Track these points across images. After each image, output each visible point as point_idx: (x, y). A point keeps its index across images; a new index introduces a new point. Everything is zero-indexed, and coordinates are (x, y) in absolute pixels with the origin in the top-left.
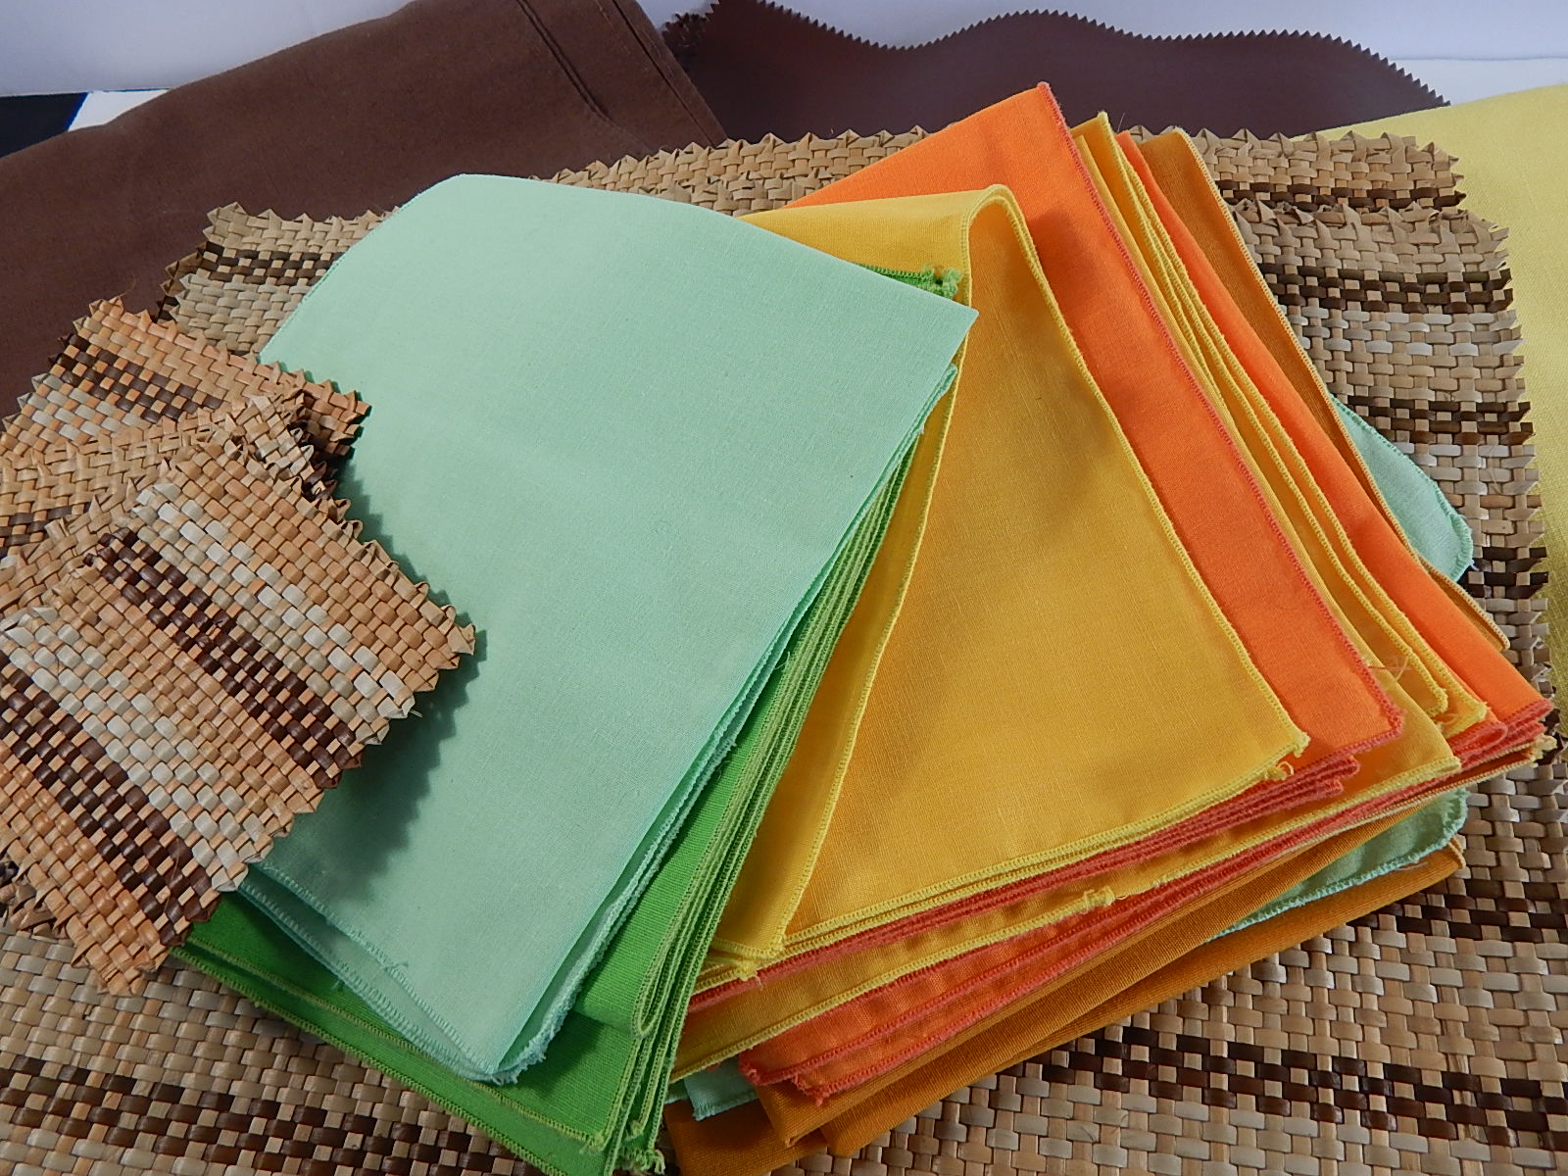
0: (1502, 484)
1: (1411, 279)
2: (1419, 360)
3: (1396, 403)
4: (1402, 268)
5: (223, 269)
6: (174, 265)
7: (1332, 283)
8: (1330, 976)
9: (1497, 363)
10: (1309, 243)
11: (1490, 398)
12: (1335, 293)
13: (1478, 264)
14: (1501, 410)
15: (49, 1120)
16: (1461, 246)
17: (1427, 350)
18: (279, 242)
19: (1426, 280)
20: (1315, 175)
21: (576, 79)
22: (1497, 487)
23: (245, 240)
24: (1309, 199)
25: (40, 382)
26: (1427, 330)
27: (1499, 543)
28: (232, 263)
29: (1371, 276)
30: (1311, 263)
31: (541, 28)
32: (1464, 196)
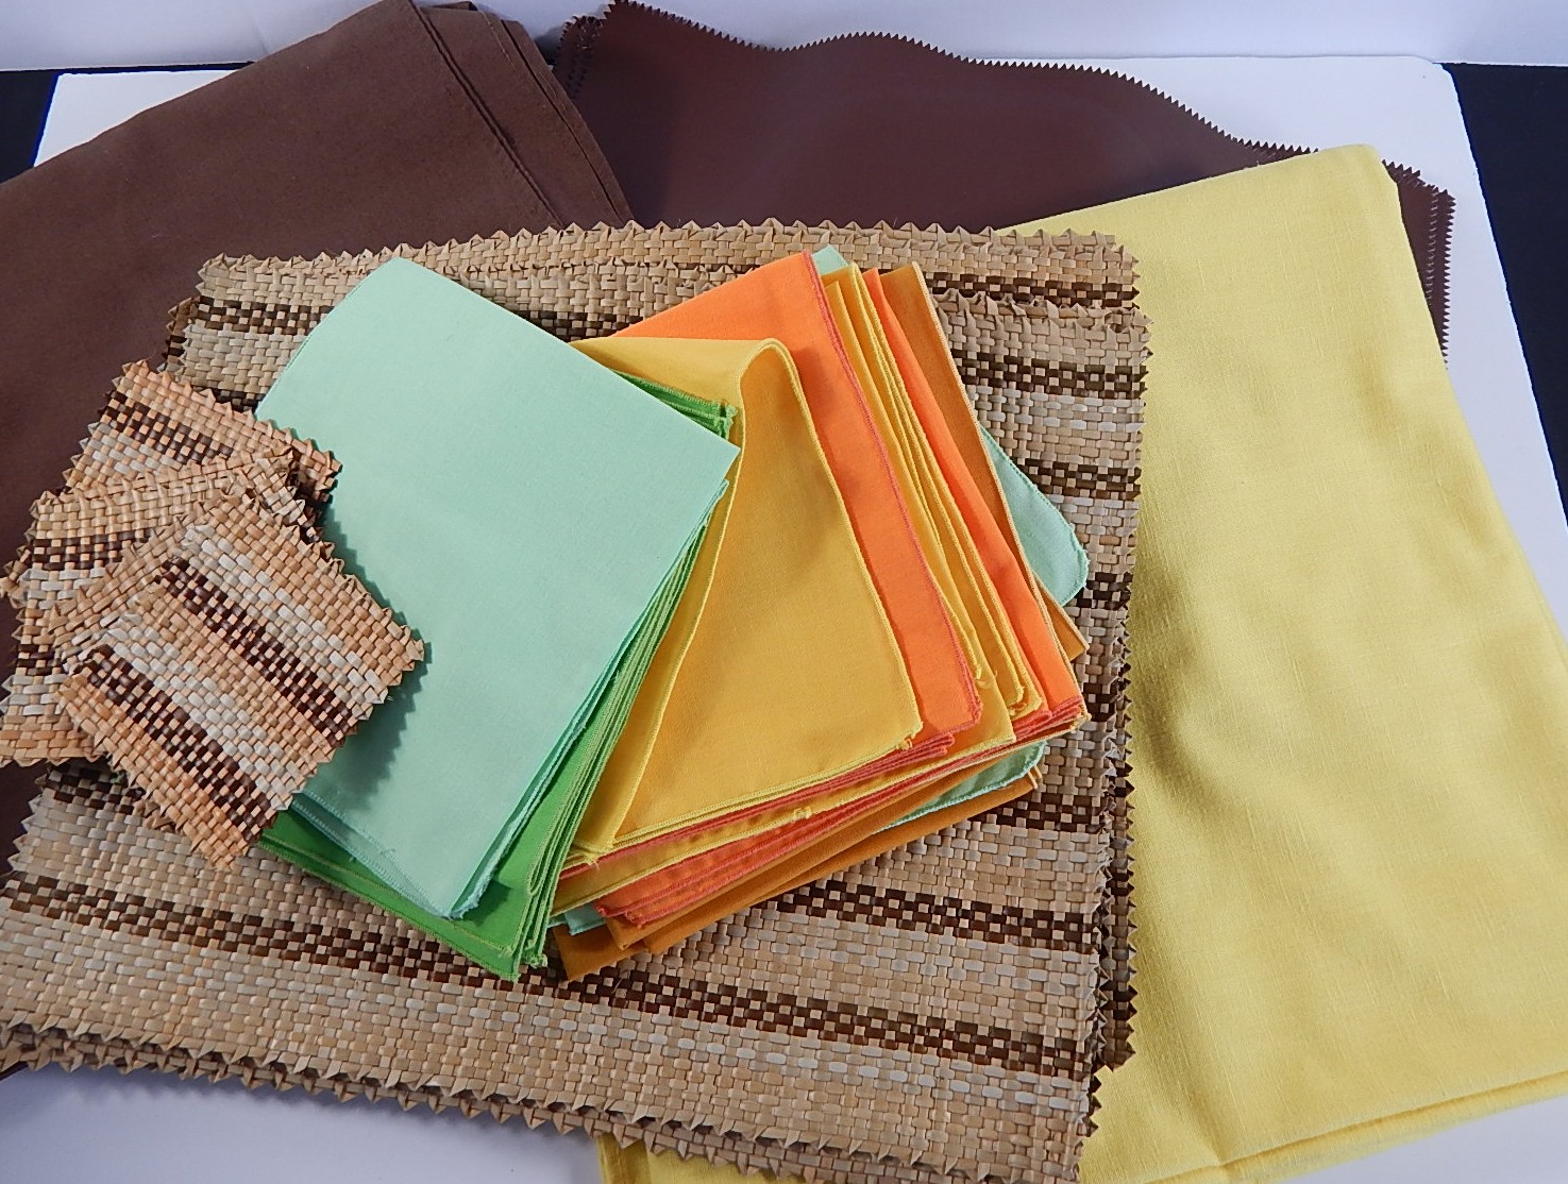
0: (1115, 528)
1: (1081, 369)
2: (1077, 433)
3: (1057, 465)
4: (1077, 360)
5: (215, 318)
6: (175, 308)
7: (1027, 370)
8: (952, 850)
9: (1126, 439)
10: (1015, 336)
11: (1118, 465)
12: (1027, 378)
13: (1127, 360)
14: (1123, 473)
15: (182, 937)
16: (1119, 343)
17: (1083, 425)
18: (256, 294)
19: (1091, 370)
20: (1035, 270)
21: (486, 113)
22: (1112, 529)
23: (229, 291)
24: (1027, 290)
25: (95, 429)
26: (1085, 409)
27: (1107, 570)
28: (222, 312)
29: (1054, 366)
30: (1015, 354)
31: (454, 67)
32: (1138, 293)
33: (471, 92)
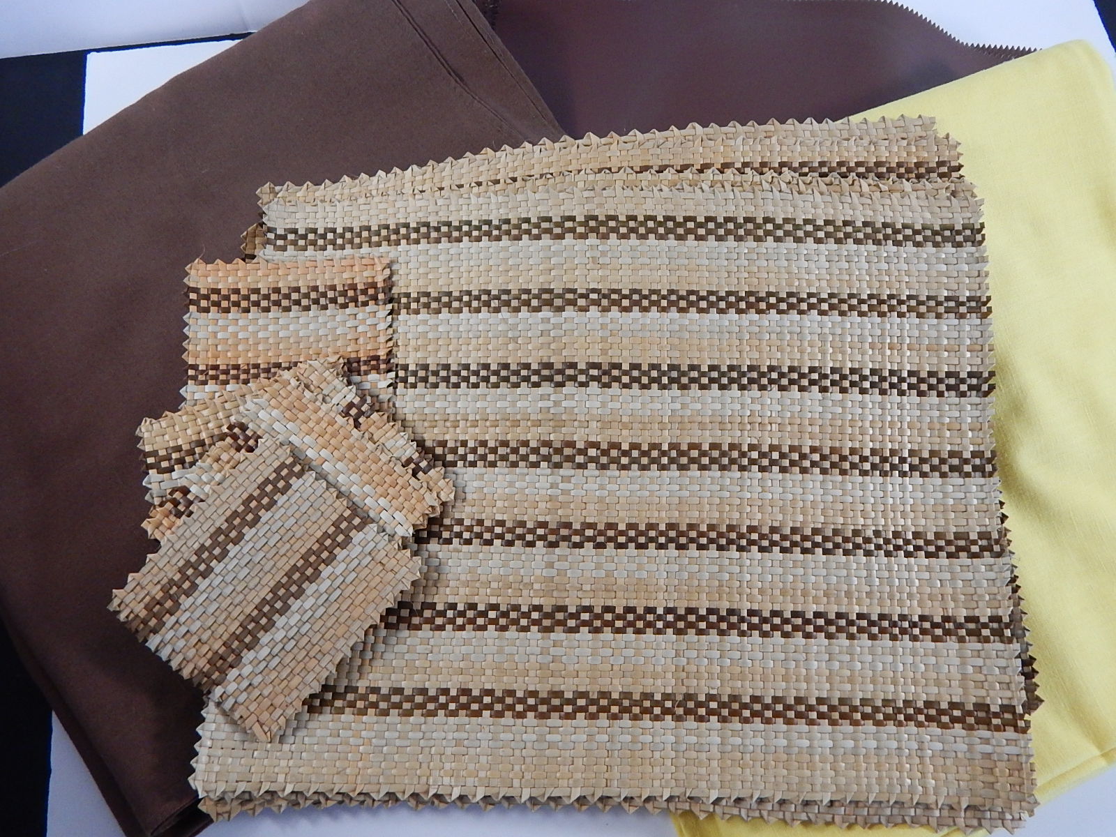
0: (977, 339)
1: (937, 228)
2: (940, 273)
3: (929, 298)
4: (933, 221)
5: (280, 243)
6: (245, 233)
7: (899, 232)
9: (977, 275)
10: (887, 208)
11: (973, 294)
12: (900, 237)
13: (969, 218)
14: (977, 299)
16: (961, 207)
17: (944, 268)
18: (307, 221)
19: (944, 228)
22: (975, 340)
23: (287, 221)
25: (189, 318)
26: (944, 256)
27: (975, 369)
28: (284, 237)
29: (918, 227)
30: (889, 220)
32: (962, 166)
33: (428, 42)
